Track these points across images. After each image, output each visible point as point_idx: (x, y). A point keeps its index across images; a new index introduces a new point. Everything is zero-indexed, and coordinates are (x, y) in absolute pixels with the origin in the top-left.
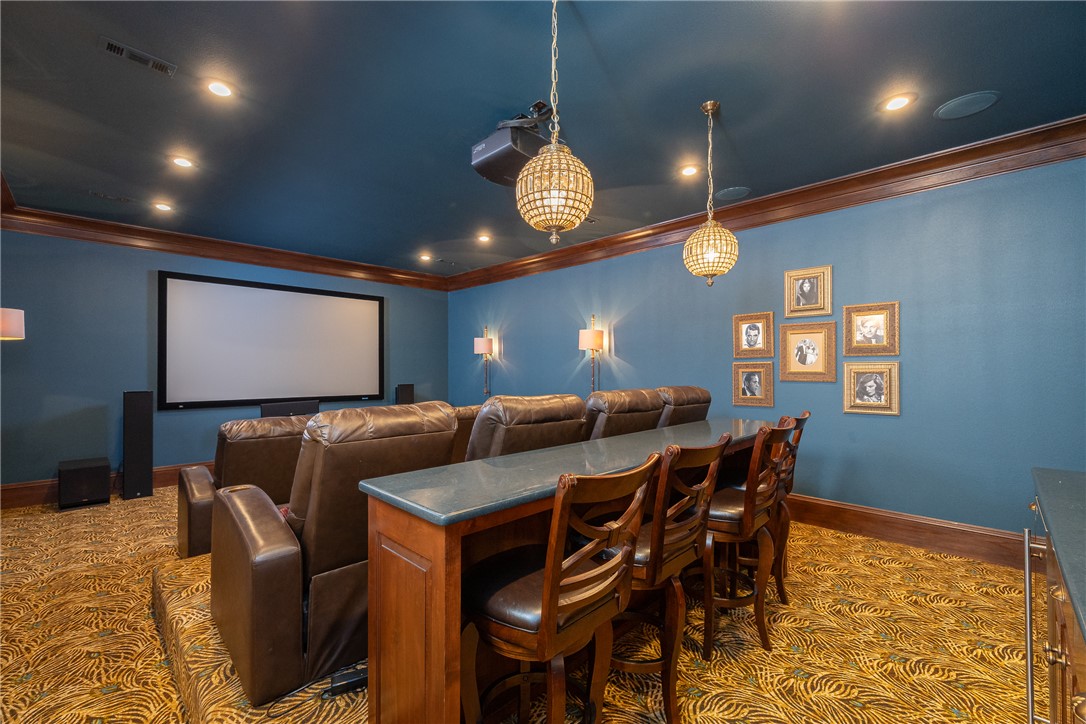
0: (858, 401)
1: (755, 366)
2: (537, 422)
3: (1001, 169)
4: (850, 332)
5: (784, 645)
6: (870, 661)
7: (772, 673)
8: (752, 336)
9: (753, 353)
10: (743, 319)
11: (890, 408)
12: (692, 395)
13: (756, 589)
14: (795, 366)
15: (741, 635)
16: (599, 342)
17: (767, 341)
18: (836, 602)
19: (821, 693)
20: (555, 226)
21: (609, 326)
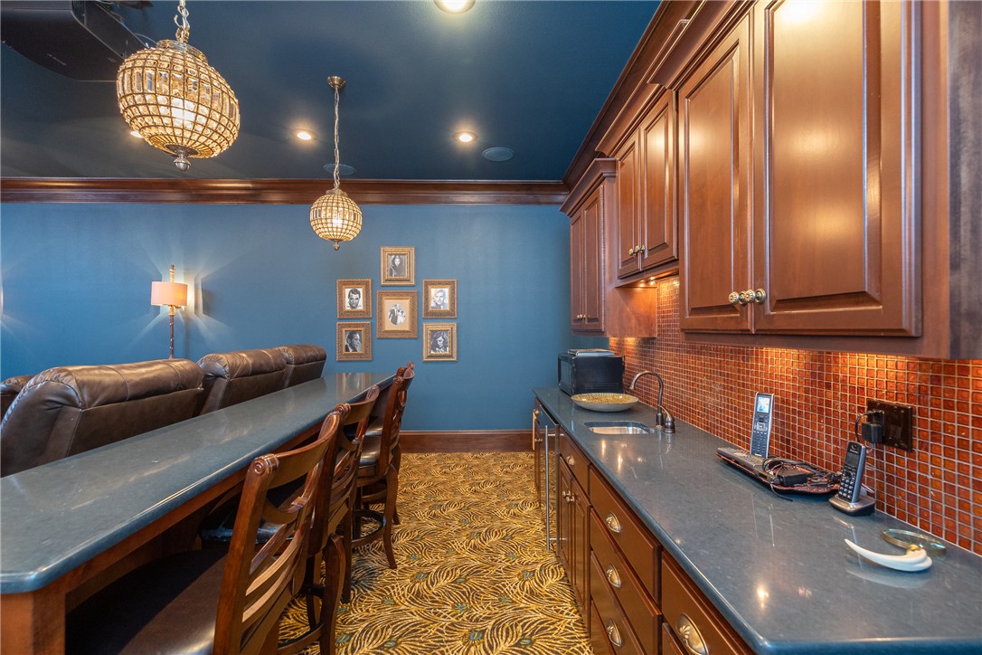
0: (432, 352)
1: (357, 326)
2: (135, 397)
3: (508, 201)
4: (427, 299)
5: (404, 558)
6: (460, 543)
7: (401, 586)
8: (352, 299)
9: (354, 315)
10: (346, 284)
11: (451, 356)
12: (310, 353)
13: (385, 521)
14: (388, 326)
15: (371, 565)
16: (181, 296)
17: (366, 304)
18: (431, 508)
19: (439, 585)
20: (184, 148)
21: (196, 280)
